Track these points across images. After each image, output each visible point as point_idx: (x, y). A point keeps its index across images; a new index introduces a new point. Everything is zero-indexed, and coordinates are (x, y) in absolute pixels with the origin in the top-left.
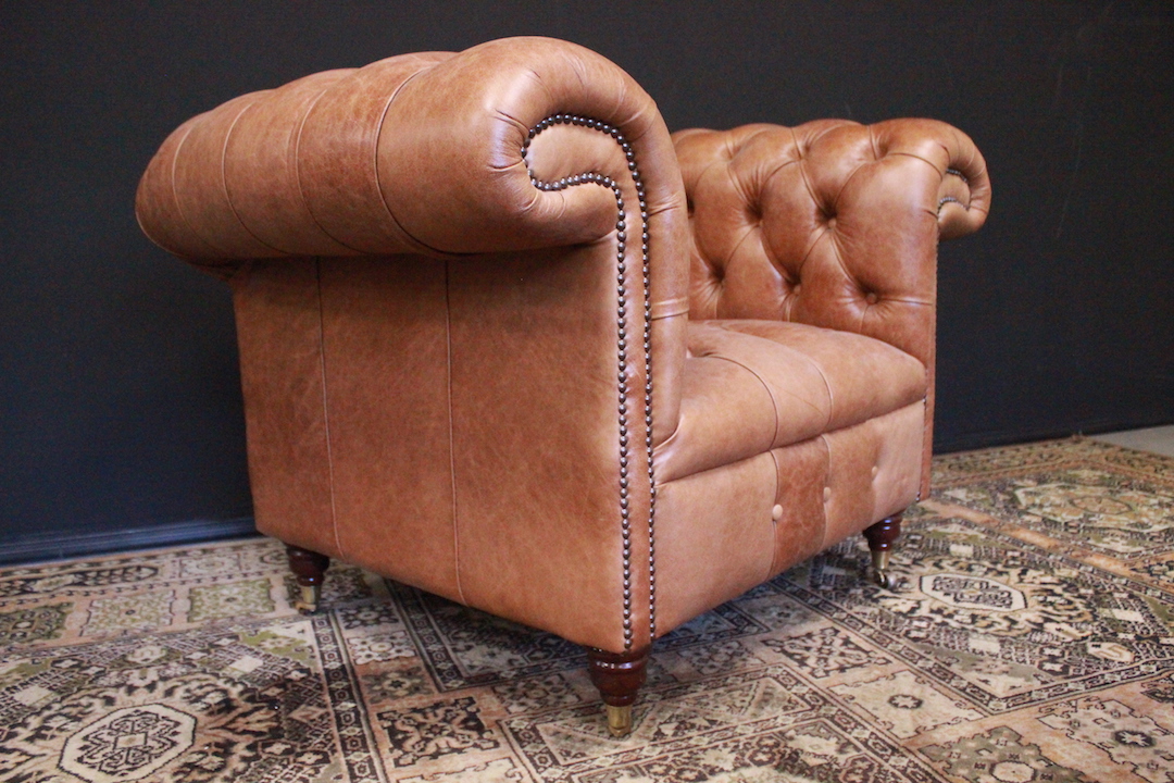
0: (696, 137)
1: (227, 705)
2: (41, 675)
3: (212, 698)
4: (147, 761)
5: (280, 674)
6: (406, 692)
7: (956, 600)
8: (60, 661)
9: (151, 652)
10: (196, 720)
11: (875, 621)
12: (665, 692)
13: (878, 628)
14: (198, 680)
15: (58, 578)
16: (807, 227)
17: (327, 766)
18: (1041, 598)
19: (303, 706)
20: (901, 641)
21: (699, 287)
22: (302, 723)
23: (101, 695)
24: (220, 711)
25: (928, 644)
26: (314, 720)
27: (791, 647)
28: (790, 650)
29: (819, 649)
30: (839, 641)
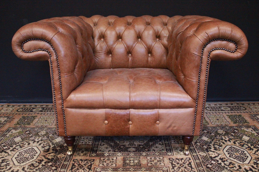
1: (48, 150)
2: (22, 134)
3: (47, 147)
4: (26, 161)
5: (62, 144)
6: (83, 155)
8: (27, 131)
9: (43, 132)
10: (41, 152)
11: (202, 159)
13: (201, 161)
14: (47, 142)
15: (39, 108)
17: (56, 171)
19: (61, 154)
20: (204, 167)
22: (58, 158)
23: (28, 142)
24: (46, 151)
25: (210, 170)
26: (61, 158)
27: (175, 162)
28: (174, 163)
29: (181, 164)
30: (188, 163)
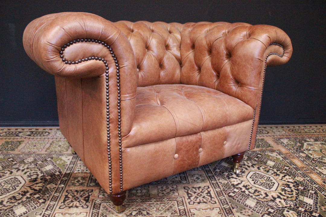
0: (203, 25)
1: (36, 180)
2: (3, 162)
3: (34, 177)
4: (6, 193)
5: (53, 172)
6: (79, 184)
7: (254, 183)
8: (9, 158)
9: (31, 159)
10: (26, 182)
11: (222, 187)
12: (143, 199)
13: (222, 189)
14: (35, 170)
15: (26, 132)
16: (222, 59)
17: (44, 204)
18: (283, 188)
19: (51, 184)
20: (225, 196)
21: (194, 73)
22: (48, 189)
23: (11, 171)
24: (32, 181)
25: (232, 199)
26: (51, 189)
27: (191, 191)
28: (189, 192)
29: (198, 194)
30: (206, 192)
